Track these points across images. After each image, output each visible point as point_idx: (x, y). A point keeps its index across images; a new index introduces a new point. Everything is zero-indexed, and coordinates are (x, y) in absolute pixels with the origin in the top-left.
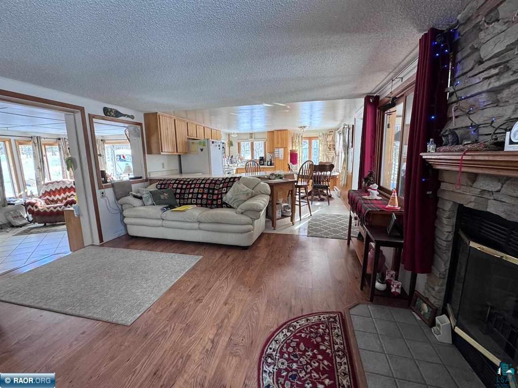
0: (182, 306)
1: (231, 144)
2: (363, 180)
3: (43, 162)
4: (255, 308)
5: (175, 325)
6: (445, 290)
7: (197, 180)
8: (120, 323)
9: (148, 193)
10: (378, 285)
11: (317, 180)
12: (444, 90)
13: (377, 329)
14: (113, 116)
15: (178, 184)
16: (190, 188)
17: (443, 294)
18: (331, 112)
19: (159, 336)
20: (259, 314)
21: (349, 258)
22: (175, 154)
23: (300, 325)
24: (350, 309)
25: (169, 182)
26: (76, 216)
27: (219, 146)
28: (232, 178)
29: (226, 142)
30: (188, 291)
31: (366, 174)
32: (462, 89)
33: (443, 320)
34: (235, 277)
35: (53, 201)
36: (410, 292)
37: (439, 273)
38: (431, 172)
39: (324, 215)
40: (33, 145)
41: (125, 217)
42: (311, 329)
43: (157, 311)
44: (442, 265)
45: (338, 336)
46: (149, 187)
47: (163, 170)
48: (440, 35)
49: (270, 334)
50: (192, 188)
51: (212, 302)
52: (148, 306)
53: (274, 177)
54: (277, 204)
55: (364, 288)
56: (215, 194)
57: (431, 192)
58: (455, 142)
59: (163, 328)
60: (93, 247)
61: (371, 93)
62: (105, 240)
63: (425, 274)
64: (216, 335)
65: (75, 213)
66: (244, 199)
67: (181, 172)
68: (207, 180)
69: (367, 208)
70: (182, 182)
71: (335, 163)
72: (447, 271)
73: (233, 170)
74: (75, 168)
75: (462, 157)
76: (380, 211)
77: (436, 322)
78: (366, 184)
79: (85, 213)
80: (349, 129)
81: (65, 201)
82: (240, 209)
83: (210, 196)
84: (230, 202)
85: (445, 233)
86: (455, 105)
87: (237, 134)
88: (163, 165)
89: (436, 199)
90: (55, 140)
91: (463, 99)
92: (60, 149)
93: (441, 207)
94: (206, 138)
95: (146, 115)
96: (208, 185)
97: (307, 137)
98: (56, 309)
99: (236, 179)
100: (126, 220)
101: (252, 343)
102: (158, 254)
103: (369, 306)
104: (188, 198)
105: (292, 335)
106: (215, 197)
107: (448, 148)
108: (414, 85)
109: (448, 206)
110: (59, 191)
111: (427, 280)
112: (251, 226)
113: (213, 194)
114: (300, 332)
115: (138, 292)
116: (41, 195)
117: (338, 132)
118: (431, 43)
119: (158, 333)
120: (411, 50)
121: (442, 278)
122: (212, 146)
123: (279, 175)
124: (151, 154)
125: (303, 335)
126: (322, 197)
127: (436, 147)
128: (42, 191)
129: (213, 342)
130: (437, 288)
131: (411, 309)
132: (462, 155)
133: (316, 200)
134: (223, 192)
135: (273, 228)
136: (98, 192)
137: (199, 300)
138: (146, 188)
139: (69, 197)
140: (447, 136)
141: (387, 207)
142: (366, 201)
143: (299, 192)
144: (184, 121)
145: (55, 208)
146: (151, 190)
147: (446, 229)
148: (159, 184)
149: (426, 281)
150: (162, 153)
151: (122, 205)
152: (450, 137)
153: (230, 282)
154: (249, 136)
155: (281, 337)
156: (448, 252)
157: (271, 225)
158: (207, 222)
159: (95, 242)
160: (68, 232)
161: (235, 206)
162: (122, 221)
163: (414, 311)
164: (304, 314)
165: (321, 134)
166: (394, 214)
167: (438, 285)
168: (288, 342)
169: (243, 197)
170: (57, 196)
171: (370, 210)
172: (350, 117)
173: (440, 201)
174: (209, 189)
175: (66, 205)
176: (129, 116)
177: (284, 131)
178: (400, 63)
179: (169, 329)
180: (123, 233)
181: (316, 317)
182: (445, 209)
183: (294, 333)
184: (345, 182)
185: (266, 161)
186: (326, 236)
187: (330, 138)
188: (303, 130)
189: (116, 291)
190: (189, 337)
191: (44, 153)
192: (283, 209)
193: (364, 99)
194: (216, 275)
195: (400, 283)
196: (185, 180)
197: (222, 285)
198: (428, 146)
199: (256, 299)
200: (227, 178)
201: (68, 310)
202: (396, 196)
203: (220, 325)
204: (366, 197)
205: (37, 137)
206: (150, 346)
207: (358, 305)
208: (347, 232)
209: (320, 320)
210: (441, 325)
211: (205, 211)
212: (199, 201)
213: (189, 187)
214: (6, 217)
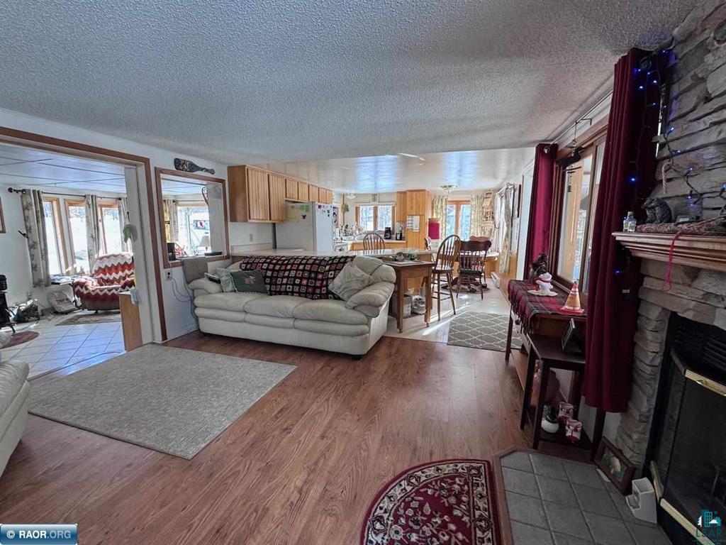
0: (263, 436)
1: (346, 209)
2: (530, 266)
3: (98, 229)
4: (364, 446)
5: (251, 464)
6: (648, 439)
7: (295, 259)
8: (178, 454)
9: (227, 276)
10: (545, 424)
11: (465, 262)
12: (652, 139)
13: (541, 491)
14: (186, 171)
15: (269, 263)
16: (285, 270)
17: (645, 446)
18: (489, 167)
19: (229, 477)
20: (368, 455)
21: (507, 380)
22: (267, 221)
23: (426, 476)
24: (501, 457)
25: (257, 261)
26: (133, 303)
27: (328, 211)
28: (342, 257)
29: (339, 205)
30: (273, 414)
31: (536, 257)
32: (678, 139)
33: (643, 487)
34: (339, 398)
35: (108, 281)
36: (594, 437)
37: (638, 414)
38: (629, 261)
39: (473, 314)
40: (86, 207)
41: (196, 307)
42: (442, 484)
43: (229, 442)
44: (645, 402)
45: (482, 497)
46: (230, 267)
47: (251, 243)
48: (646, 58)
49: (383, 486)
50: (288, 270)
51: (304, 434)
52: (217, 432)
53: (402, 257)
54: (406, 296)
55: (526, 427)
56: (319, 280)
57: (628, 291)
58: (665, 218)
59: (234, 466)
60: (155, 346)
61: (545, 141)
62: (170, 337)
63: (618, 414)
64: (306, 482)
65: (132, 300)
66: (356, 287)
67: (275, 247)
68: (308, 260)
69: (533, 309)
70: (274, 261)
71: (493, 240)
72: (652, 411)
73: (347, 245)
74: (134, 239)
75: (673, 243)
76: (552, 314)
77: (633, 488)
78: (535, 273)
79: (144, 299)
80: (515, 190)
81: (123, 282)
82: (352, 302)
83: (312, 283)
84: (339, 292)
85: (650, 354)
86: (666, 163)
87: (355, 195)
88: (251, 237)
89: (637, 302)
90: (114, 200)
91: (679, 154)
92: (120, 212)
93: (643, 314)
94: (311, 200)
95: (232, 170)
96: (310, 266)
97: (453, 201)
98: (97, 429)
99: (349, 259)
100: (198, 311)
101: (355, 497)
102: (236, 360)
103: (530, 455)
104: (281, 284)
105: (414, 490)
106: (318, 284)
107: (653, 227)
108: (606, 132)
109: (654, 313)
110: (116, 268)
111: (621, 422)
112: (366, 327)
113: (316, 279)
114: (426, 486)
115: (206, 413)
116: (93, 272)
117: (500, 194)
118: (632, 70)
119: (227, 473)
120: (602, 80)
121: (643, 422)
122: (318, 213)
123: (409, 255)
124: (236, 221)
125: (430, 492)
126: (473, 286)
127: (637, 224)
128: (95, 268)
129: (300, 492)
130: (635, 436)
131: (595, 464)
132: (674, 240)
133: (464, 291)
134: (330, 276)
135: (398, 330)
136: (163, 272)
137: (286, 429)
138: (226, 268)
139: (129, 276)
140: (653, 208)
141: (563, 308)
142: (533, 299)
143: (439, 280)
144: (281, 177)
145: (110, 291)
146: (233, 271)
147: (650, 348)
148: (243, 263)
149: (619, 424)
150: (249, 221)
151: (193, 291)
152: (658, 210)
153: (332, 405)
154: (370, 198)
155: (397, 493)
156: (653, 382)
157: (396, 326)
158: (303, 318)
159: (156, 339)
160: (123, 324)
161: (345, 297)
162: (193, 312)
163: (599, 468)
164: (434, 460)
165: (474, 196)
166: (572, 319)
167: (637, 432)
168: (407, 499)
169: (355, 286)
170: (114, 275)
171: (537, 311)
172: (516, 174)
173: (642, 305)
174: (310, 271)
175: (123, 287)
176: (207, 170)
177: (422, 192)
178: (588, 98)
179: (242, 470)
180: (193, 328)
181: (452, 465)
182: (650, 317)
183: (416, 488)
184: (507, 267)
185: (394, 234)
186: (474, 345)
187: (487, 203)
188: (447, 191)
189: (177, 410)
190: (269, 482)
191: (100, 218)
192: (414, 304)
193: (535, 148)
194: (312, 395)
195: (580, 423)
196: (278, 258)
197: (320, 410)
198: (624, 222)
199: (366, 433)
200: (336, 258)
201: (113, 432)
202: (578, 293)
203: (313, 468)
204: (534, 292)
205: (92, 196)
206: (215, 490)
207: (513, 452)
208: (505, 341)
209: (457, 470)
210: (640, 494)
211: (304, 302)
212: (296, 289)
213: (283, 268)
214: (48, 299)
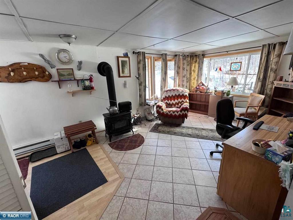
35: (170, 105)
40: (162, 61)
90: (174, 57)
92: (175, 63)
110: (174, 97)
116: (162, 99)
128: (163, 96)
145: (173, 112)
170: (173, 101)
205: (165, 54)
214: (144, 112)
